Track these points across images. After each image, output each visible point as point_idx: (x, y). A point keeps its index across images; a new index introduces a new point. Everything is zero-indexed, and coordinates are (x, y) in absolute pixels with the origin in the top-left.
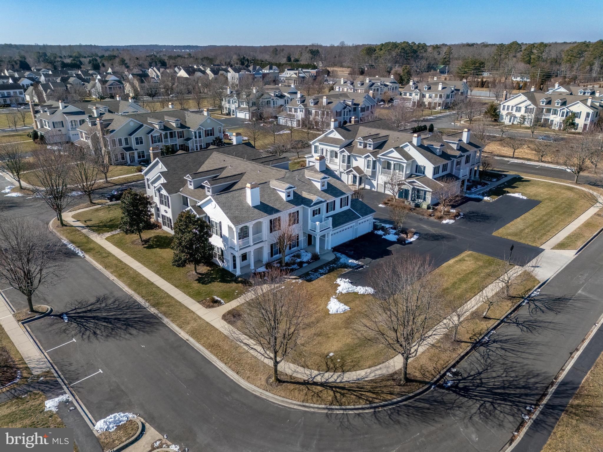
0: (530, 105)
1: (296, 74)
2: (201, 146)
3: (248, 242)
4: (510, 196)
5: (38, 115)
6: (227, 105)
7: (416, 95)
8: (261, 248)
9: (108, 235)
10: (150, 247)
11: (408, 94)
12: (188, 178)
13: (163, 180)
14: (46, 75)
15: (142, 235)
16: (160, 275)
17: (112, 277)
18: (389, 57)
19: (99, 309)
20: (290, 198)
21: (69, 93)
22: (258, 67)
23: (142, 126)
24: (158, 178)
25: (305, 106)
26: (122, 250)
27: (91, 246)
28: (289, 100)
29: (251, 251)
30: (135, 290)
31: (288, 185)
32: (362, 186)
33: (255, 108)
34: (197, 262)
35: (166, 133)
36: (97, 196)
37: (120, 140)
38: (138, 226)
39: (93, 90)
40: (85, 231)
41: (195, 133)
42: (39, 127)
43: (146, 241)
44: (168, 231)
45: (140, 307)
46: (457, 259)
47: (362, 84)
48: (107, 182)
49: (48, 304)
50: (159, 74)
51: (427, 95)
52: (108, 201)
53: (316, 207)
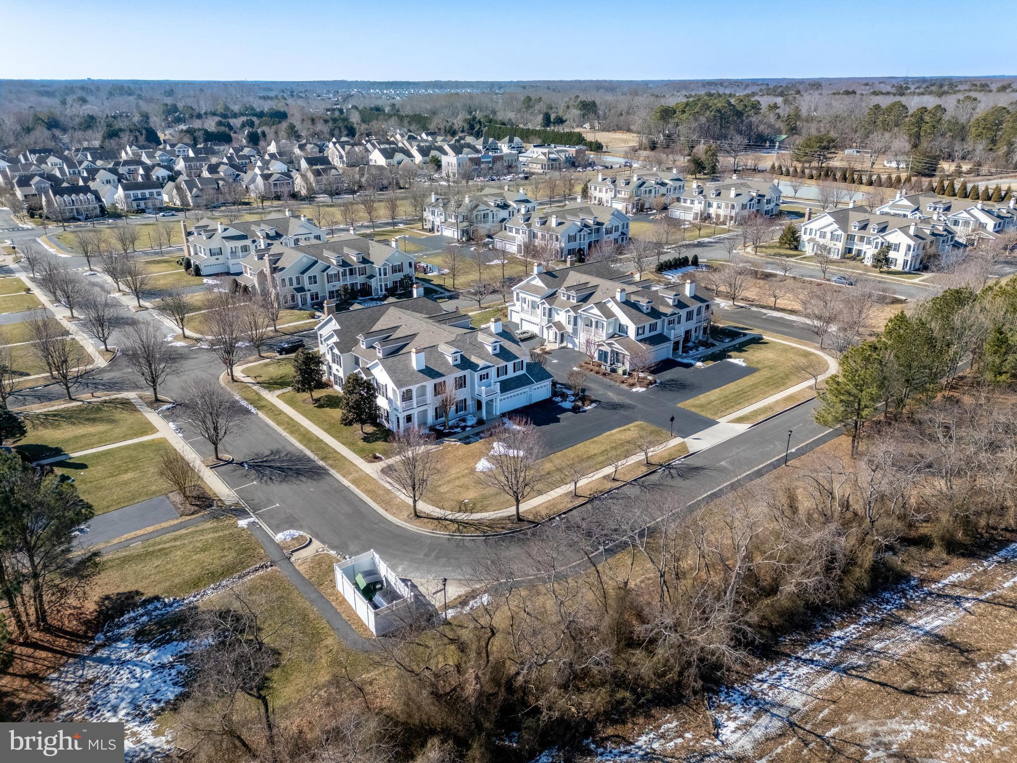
0: (836, 230)
1: (544, 154)
2: (386, 285)
3: (412, 405)
4: (730, 363)
5: (191, 238)
6: (431, 218)
7: (700, 203)
8: (426, 411)
9: (279, 392)
10: (321, 406)
11: (689, 201)
12: (360, 337)
13: (335, 339)
14: (187, 159)
15: (313, 393)
16: (329, 433)
17: (284, 434)
18: (694, 125)
19: (273, 460)
20: (456, 363)
21: (221, 193)
22: (491, 140)
23: (316, 262)
24: (331, 336)
25: (529, 226)
26: (294, 408)
27: (263, 403)
28: (516, 212)
29: (415, 413)
30: (305, 445)
31: (454, 350)
32: (564, 344)
33: (465, 224)
34: (363, 422)
35: (345, 271)
36: (265, 348)
37: (291, 279)
38: (310, 385)
39: (252, 187)
40: (256, 388)
41: (380, 269)
42: (192, 254)
43: (317, 400)
44: (338, 389)
45: (309, 460)
46: (622, 428)
47: (628, 184)
48: (276, 331)
49: (229, 454)
50: (343, 153)
51: (715, 205)
52: (278, 354)
53: (484, 372)
